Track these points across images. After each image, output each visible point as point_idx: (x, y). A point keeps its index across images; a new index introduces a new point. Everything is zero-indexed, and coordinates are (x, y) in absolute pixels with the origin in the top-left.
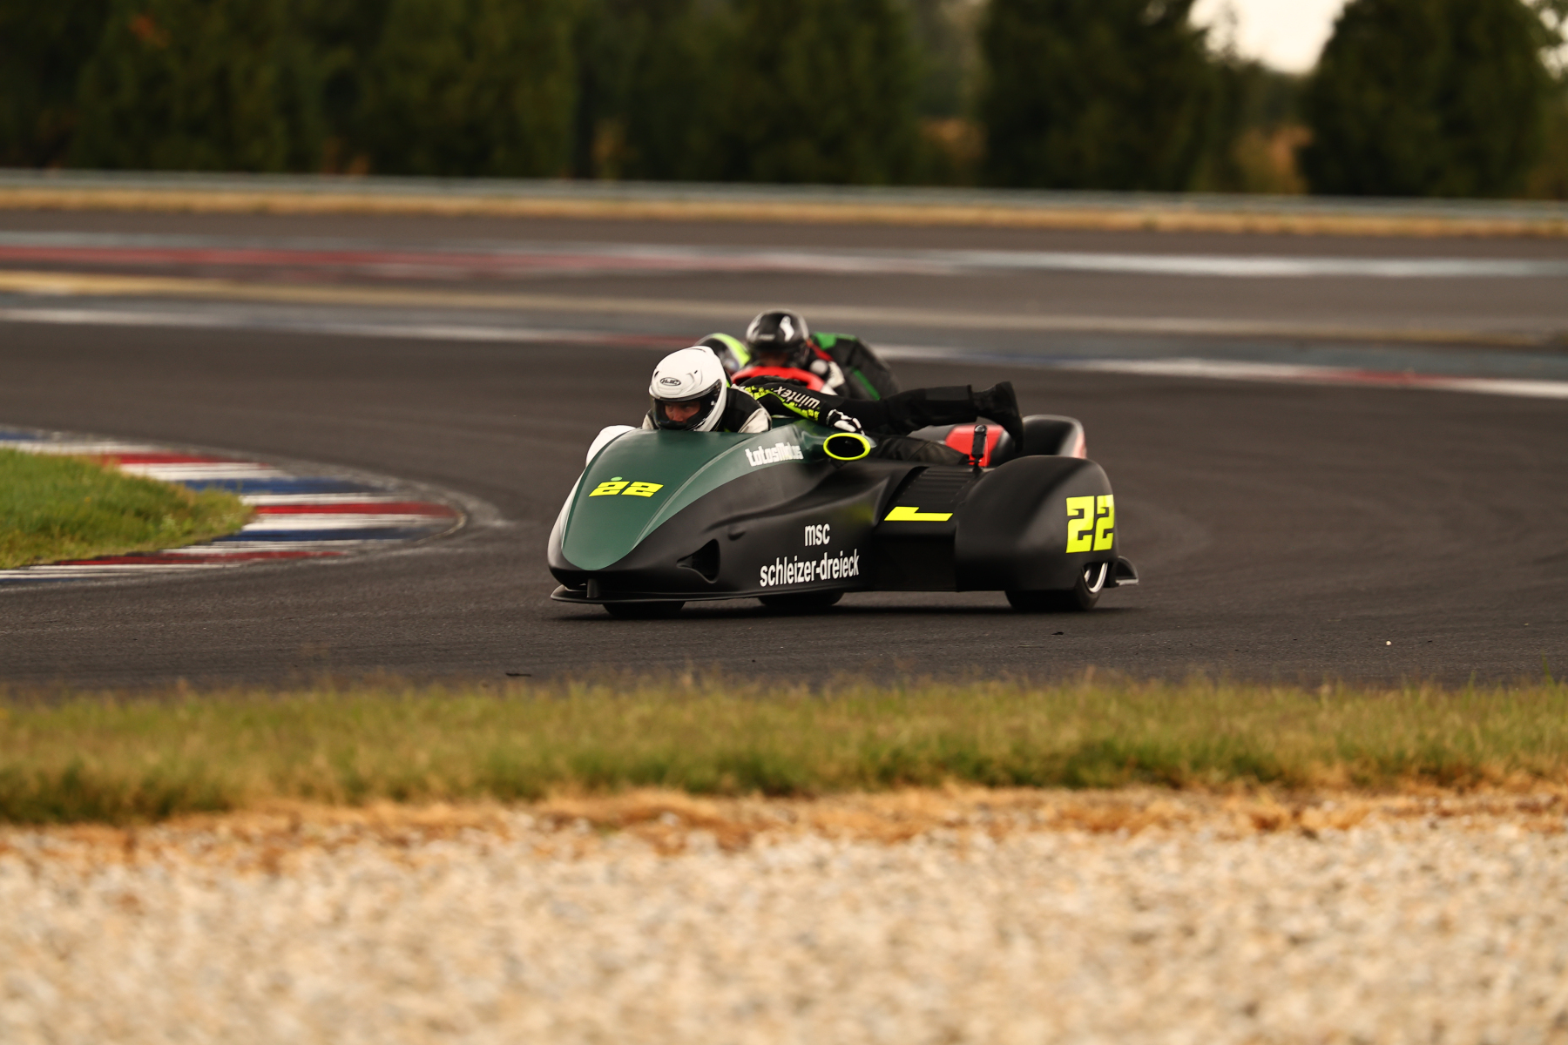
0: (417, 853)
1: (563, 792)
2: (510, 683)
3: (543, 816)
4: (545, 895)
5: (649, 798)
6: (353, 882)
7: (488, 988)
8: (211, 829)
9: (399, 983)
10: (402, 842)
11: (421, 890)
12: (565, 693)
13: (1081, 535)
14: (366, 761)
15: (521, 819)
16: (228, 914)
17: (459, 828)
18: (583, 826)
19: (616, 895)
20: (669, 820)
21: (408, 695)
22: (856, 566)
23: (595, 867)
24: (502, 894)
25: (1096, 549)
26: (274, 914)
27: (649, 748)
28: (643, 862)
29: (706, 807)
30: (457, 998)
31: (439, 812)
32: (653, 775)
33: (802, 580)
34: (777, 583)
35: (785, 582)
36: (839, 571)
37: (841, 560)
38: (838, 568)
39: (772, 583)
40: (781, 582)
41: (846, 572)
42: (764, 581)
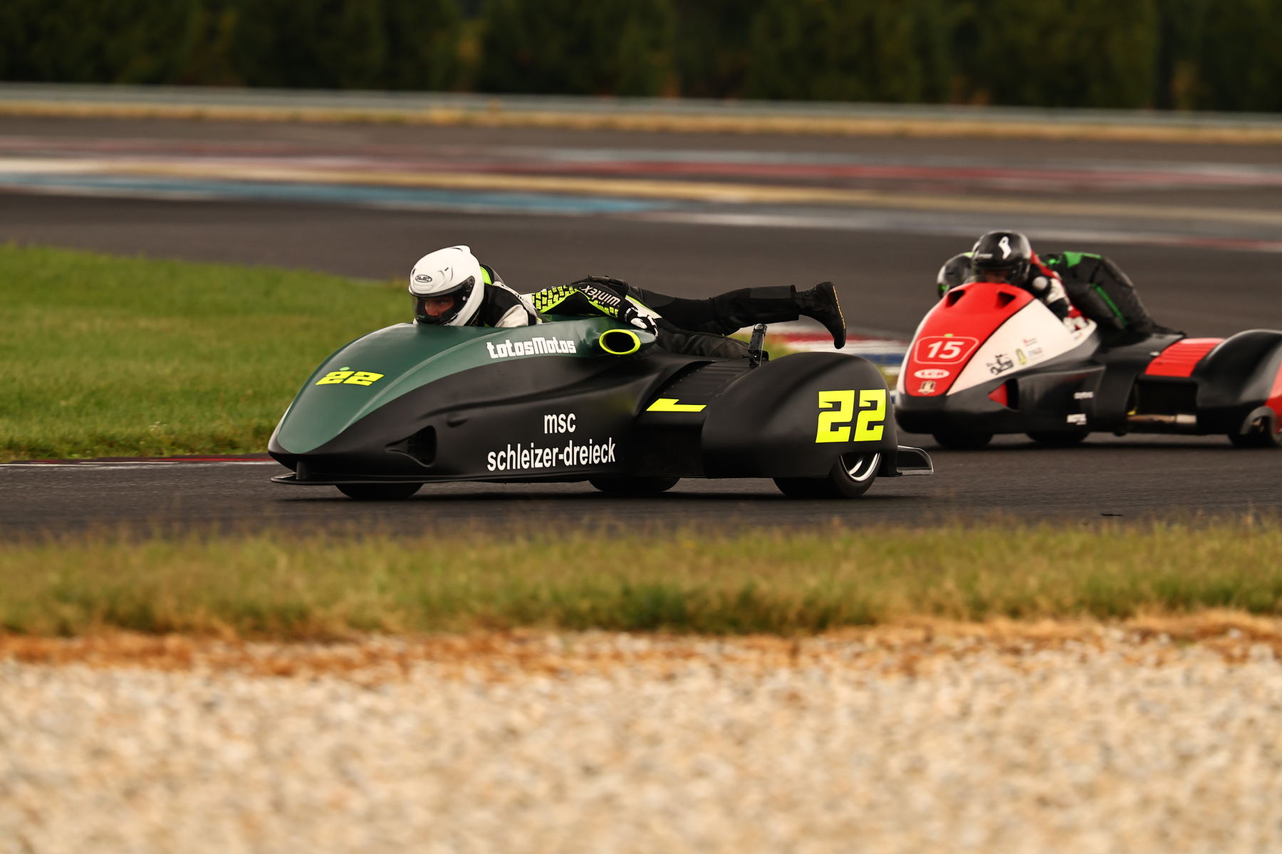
0: (1028, 661)
1: (1147, 612)
2: (1105, 521)
3: (1132, 631)
4: (1134, 695)
5: (1218, 616)
6: (977, 683)
7: (1086, 771)
8: (860, 640)
9: (1014, 766)
10: (1016, 651)
11: (1032, 690)
12: (1150, 531)
13: (835, 427)
14: (987, 584)
15: (1114, 633)
16: (875, 709)
17: (1063, 640)
18: (1164, 639)
19: (1192, 696)
20: (1235, 634)
21: (1021, 531)
22: (611, 453)
23: (1174, 672)
24: (1098, 694)
25: (856, 439)
26: (912, 709)
27: (1218, 576)
28: (1214, 669)
29: (1265, 624)
30: (1061, 779)
31: (1046, 626)
32: (1220, 598)
33: (540, 465)
34: (508, 468)
35: (519, 467)
36: (588, 458)
37: (591, 447)
38: (586, 455)
39: (502, 468)
40: (514, 467)
41: (599, 459)
42: (492, 465)
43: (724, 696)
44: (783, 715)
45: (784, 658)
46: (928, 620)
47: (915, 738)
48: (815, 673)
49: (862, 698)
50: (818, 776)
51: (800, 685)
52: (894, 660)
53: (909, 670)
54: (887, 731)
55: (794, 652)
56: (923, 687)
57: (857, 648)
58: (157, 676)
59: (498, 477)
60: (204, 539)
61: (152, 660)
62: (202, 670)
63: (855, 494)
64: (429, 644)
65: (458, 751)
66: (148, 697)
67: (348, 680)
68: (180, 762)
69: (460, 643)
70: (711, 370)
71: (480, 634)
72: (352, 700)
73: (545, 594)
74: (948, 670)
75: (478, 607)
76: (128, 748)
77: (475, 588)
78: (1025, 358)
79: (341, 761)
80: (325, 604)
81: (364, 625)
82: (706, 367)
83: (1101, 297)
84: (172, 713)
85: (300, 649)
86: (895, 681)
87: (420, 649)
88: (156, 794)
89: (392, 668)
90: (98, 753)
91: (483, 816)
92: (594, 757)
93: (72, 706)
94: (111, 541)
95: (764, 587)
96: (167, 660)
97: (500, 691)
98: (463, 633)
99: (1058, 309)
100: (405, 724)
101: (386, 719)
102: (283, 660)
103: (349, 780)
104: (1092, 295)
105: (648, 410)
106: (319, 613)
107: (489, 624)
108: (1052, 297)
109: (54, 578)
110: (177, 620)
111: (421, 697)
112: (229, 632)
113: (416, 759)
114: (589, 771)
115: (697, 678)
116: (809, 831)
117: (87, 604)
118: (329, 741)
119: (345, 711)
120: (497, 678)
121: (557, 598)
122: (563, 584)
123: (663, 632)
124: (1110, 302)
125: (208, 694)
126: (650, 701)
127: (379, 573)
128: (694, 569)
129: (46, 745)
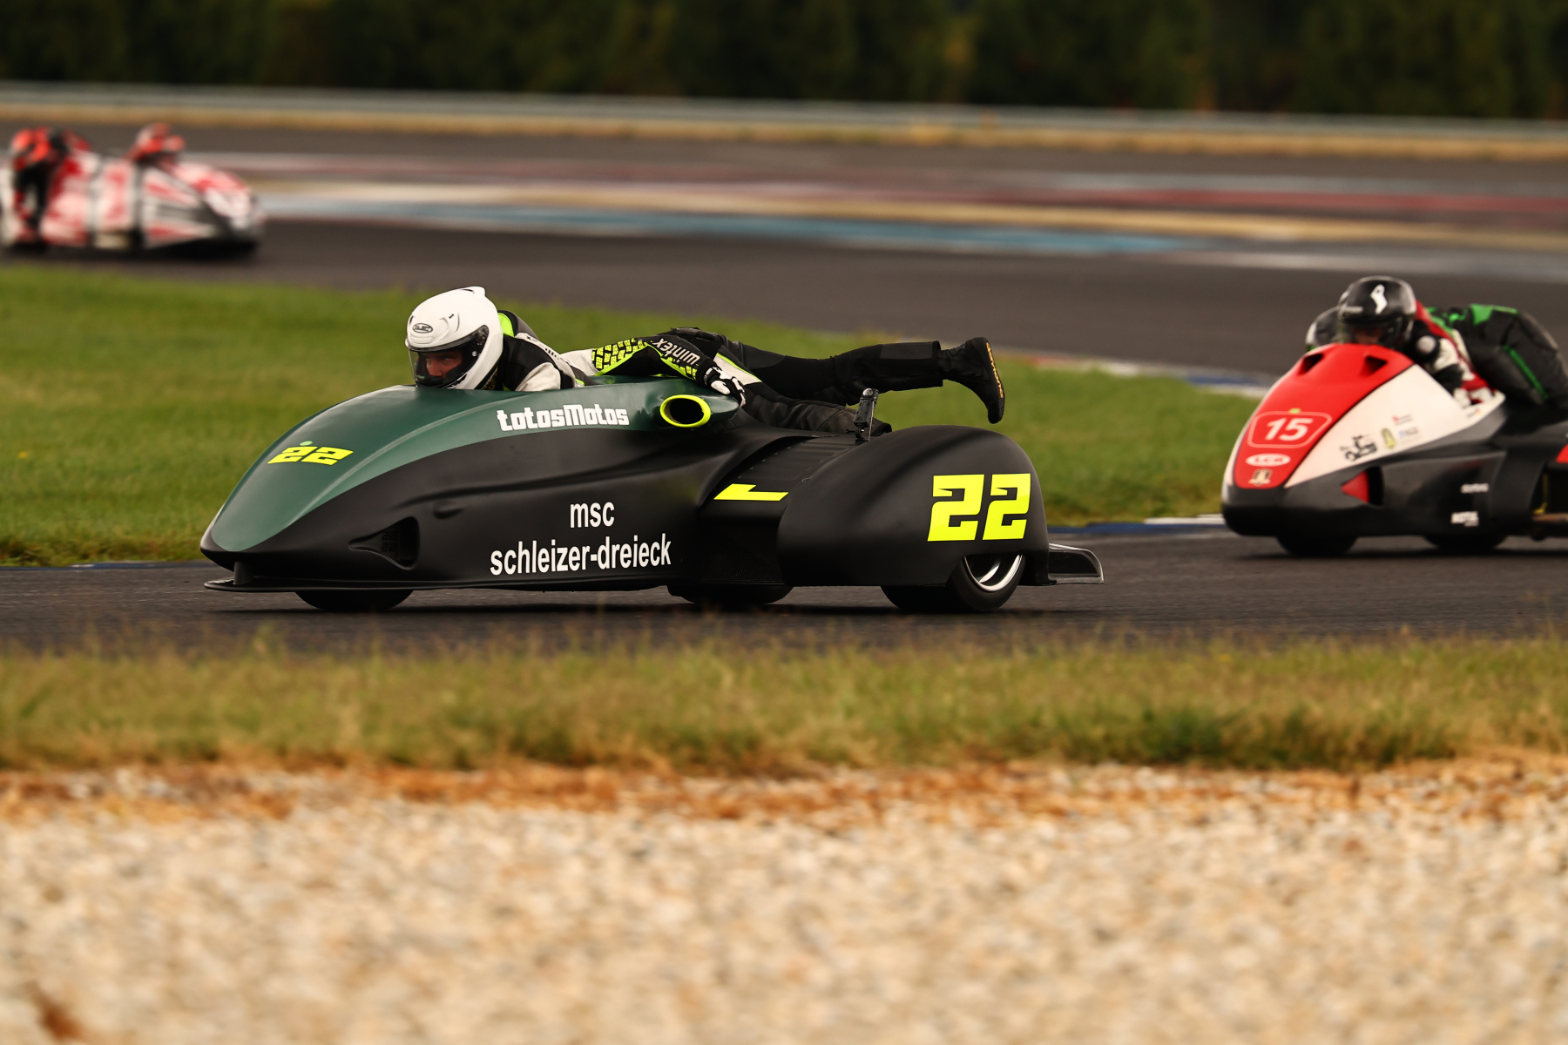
8: (1435, 776)
13: (955, 521)
16: (1453, 861)
22: (665, 552)
25: (986, 537)
26: (1498, 861)
33: (565, 568)
34: (520, 571)
35: (534, 570)
36: (632, 559)
37: (636, 546)
38: (629, 555)
39: (510, 571)
40: (528, 571)
41: (647, 560)
42: (496, 568)
43: (1269, 845)
44: (1341, 868)
45: (1341, 798)
46: (1517, 752)
47: (1502, 896)
48: (1380, 816)
49: (1438, 846)
50: (1383, 943)
51: (1360, 830)
52: (1477, 801)
53: (1495, 813)
54: (1468, 888)
55: (1354, 791)
56: (1511, 835)
57: (1432, 786)
58: (575, 818)
59: (504, 583)
60: (632, 650)
61: (570, 800)
62: (630, 812)
63: (988, 608)
64: (905, 779)
65: (942, 912)
66: (565, 843)
67: (810, 825)
68: (603, 922)
69: (945, 778)
70: (809, 448)
71: (971, 767)
72: (813, 847)
73: (1048, 719)
74: (1542, 814)
75: (968, 735)
76: (540, 905)
77: (963, 711)
78: (1393, 439)
79: (799, 922)
80: (780, 731)
81: (827, 757)
82: (802, 444)
83: (1514, 363)
84: (594, 864)
85: (750, 785)
86: (1478, 825)
87: (897, 786)
88: (575, 962)
89: (863, 808)
90: (504, 912)
91: (972, 991)
92: (1108, 919)
93: (472, 853)
94: (519, 653)
95: (1317, 710)
96: (587, 799)
97: (994, 838)
98: (949, 766)
99: (1448, 379)
100: (878, 878)
101: (855, 872)
102: (728, 800)
103: (811, 947)
104: (1503, 360)
105: (717, 498)
106: (773, 741)
107: (981, 755)
108: (1441, 363)
109: (449, 698)
110: (599, 749)
111: (898, 845)
112: (662, 764)
113: (892, 922)
114: (1103, 936)
115: (1235, 822)
116: (1371, 1010)
117: (489, 730)
118: (785, 896)
119: (805, 861)
120: (990, 821)
121: (1063, 724)
122: (1070, 707)
123: (1194, 765)
124: (1527, 370)
125: (637, 840)
126: (1176, 849)
127: (845, 693)
128: (1231, 689)
129: (439, 902)
